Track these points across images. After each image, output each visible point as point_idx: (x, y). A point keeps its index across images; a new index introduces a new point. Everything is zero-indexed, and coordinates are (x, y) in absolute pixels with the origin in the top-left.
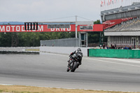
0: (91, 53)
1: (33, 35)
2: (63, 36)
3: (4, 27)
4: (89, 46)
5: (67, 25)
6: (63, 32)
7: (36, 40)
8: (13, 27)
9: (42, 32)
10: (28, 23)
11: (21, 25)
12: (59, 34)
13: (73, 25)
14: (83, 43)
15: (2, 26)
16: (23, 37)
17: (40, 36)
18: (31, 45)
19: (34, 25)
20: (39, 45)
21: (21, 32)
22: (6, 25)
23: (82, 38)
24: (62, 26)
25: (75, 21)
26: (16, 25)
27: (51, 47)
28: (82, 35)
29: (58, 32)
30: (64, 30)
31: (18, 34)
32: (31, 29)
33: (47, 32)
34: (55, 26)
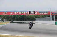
0: (56, 23)
1: (33, 16)
2: (45, 16)
3: (21, 13)
4: (55, 20)
5: (47, 12)
6: (45, 15)
7: (34, 18)
9: (36, 15)
10: (31, 11)
11: (28, 12)
13: (49, 12)
14: (53, 19)
15: (20, 12)
16: (29, 17)
17: (36, 17)
18: (32, 20)
19: (33, 12)
20: (35, 20)
22: (22, 12)
23: (53, 17)
25: (50, 10)
26: (26, 12)
29: (43, 15)
31: (27, 15)
32: (32, 14)
33: (38, 15)
34: (42, 12)
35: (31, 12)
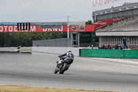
0: (83, 53)
1: (25, 35)
2: (55, 36)
4: (80, 46)
5: (59, 26)
6: (55, 32)
7: (28, 41)
8: (6, 27)
9: (34, 33)
11: (13, 26)
12: (51, 35)
13: (65, 25)
14: (75, 43)
16: (16, 37)
17: (32, 37)
18: (24, 45)
19: (27, 25)
20: (31, 45)
21: (13, 32)
23: (74, 39)
24: (54, 26)
26: (9, 26)
27: (44, 47)
28: (74, 35)
29: (50, 32)
30: (56, 30)
31: (11, 34)
33: (39, 33)
34: (48, 26)
35: (21, 25)
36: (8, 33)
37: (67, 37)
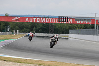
1: (64, 26)
2: (86, 27)
5: (89, 20)
6: (86, 24)
7: (66, 30)
9: (71, 24)
10: (61, 17)
11: (56, 18)
12: (83, 26)
15: (43, 18)
16: (57, 27)
17: (69, 27)
18: (63, 33)
20: (68, 33)
21: (56, 23)
22: (45, 18)
24: (85, 20)
25: (94, 17)
26: (53, 18)
29: (82, 24)
30: (87, 23)
31: (54, 24)
32: (63, 21)
33: (75, 24)
34: (80, 20)
36: (52, 23)
37: (94, 28)
